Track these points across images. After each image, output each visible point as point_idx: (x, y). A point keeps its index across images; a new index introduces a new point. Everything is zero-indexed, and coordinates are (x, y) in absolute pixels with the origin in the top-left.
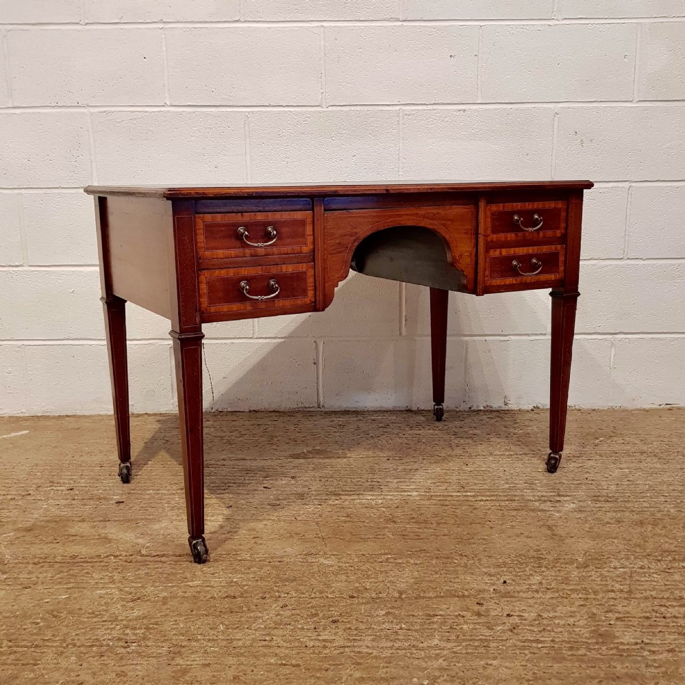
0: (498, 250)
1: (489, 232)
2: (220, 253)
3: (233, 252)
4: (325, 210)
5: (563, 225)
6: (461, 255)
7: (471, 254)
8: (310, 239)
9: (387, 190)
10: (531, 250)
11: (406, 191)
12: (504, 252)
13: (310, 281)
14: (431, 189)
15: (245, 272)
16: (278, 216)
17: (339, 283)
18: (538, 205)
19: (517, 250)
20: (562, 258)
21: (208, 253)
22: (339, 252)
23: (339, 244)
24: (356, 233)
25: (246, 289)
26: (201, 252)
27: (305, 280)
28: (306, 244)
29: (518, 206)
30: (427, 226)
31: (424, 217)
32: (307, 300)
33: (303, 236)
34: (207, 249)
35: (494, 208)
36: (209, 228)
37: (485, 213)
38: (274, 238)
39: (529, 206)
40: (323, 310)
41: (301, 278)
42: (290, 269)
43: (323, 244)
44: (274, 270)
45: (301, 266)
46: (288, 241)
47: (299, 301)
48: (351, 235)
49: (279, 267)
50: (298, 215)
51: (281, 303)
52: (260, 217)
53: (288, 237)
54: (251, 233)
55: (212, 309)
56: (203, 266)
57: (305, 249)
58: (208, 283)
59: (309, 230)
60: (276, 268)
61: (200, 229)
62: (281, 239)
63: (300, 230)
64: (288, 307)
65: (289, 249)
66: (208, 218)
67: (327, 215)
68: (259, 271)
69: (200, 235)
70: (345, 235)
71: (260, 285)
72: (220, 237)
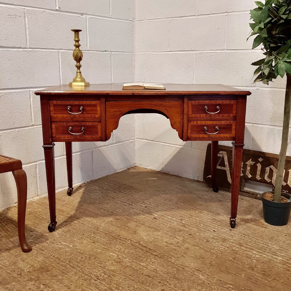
0: (196, 122)
1: (190, 113)
2: (60, 116)
3: (65, 116)
4: (106, 101)
5: (234, 112)
6: (175, 123)
7: (180, 123)
8: (99, 113)
9: (133, 93)
10: (215, 122)
11: (143, 94)
12: (199, 122)
13: (99, 128)
14: (156, 93)
15: (71, 124)
16: (85, 102)
18: (218, 102)
19: (206, 122)
20: (234, 127)
21: (55, 115)
22: (113, 118)
23: (113, 115)
24: (121, 111)
25: (70, 130)
26: (52, 114)
27: (97, 128)
28: (97, 114)
29: (207, 102)
30: (157, 109)
31: (155, 105)
32: (98, 136)
33: (96, 111)
34: (55, 114)
35: (193, 102)
36: (54, 105)
37: (188, 104)
38: (81, 111)
39: (213, 102)
40: (106, 141)
41: (95, 127)
42: (90, 124)
43: (105, 114)
44: (83, 123)
45: (95, 122)
46: (89, 112)
47: (94, 137)
48: (119, 111)
49: (85, 123)
50: (94, 102)
51: (86, 136)
52: (77, 103)
53: (89, 111)
54: (73, 109)
55: (57, 137)
56: (53, 120)
57: (97, 116)
58: (55, 126)
59: (98, 108)
60: (84, 123)
61: (52, 106)
62: (86, 111)
63: (95, 108)
64: (90, 138)
65: (89, 115)
66: (55, 102)
67: (107, 103)
68: (77, 123)
69: (52, 108)
70: (116, 111)
71: (78, 129)
72: (60, 110)
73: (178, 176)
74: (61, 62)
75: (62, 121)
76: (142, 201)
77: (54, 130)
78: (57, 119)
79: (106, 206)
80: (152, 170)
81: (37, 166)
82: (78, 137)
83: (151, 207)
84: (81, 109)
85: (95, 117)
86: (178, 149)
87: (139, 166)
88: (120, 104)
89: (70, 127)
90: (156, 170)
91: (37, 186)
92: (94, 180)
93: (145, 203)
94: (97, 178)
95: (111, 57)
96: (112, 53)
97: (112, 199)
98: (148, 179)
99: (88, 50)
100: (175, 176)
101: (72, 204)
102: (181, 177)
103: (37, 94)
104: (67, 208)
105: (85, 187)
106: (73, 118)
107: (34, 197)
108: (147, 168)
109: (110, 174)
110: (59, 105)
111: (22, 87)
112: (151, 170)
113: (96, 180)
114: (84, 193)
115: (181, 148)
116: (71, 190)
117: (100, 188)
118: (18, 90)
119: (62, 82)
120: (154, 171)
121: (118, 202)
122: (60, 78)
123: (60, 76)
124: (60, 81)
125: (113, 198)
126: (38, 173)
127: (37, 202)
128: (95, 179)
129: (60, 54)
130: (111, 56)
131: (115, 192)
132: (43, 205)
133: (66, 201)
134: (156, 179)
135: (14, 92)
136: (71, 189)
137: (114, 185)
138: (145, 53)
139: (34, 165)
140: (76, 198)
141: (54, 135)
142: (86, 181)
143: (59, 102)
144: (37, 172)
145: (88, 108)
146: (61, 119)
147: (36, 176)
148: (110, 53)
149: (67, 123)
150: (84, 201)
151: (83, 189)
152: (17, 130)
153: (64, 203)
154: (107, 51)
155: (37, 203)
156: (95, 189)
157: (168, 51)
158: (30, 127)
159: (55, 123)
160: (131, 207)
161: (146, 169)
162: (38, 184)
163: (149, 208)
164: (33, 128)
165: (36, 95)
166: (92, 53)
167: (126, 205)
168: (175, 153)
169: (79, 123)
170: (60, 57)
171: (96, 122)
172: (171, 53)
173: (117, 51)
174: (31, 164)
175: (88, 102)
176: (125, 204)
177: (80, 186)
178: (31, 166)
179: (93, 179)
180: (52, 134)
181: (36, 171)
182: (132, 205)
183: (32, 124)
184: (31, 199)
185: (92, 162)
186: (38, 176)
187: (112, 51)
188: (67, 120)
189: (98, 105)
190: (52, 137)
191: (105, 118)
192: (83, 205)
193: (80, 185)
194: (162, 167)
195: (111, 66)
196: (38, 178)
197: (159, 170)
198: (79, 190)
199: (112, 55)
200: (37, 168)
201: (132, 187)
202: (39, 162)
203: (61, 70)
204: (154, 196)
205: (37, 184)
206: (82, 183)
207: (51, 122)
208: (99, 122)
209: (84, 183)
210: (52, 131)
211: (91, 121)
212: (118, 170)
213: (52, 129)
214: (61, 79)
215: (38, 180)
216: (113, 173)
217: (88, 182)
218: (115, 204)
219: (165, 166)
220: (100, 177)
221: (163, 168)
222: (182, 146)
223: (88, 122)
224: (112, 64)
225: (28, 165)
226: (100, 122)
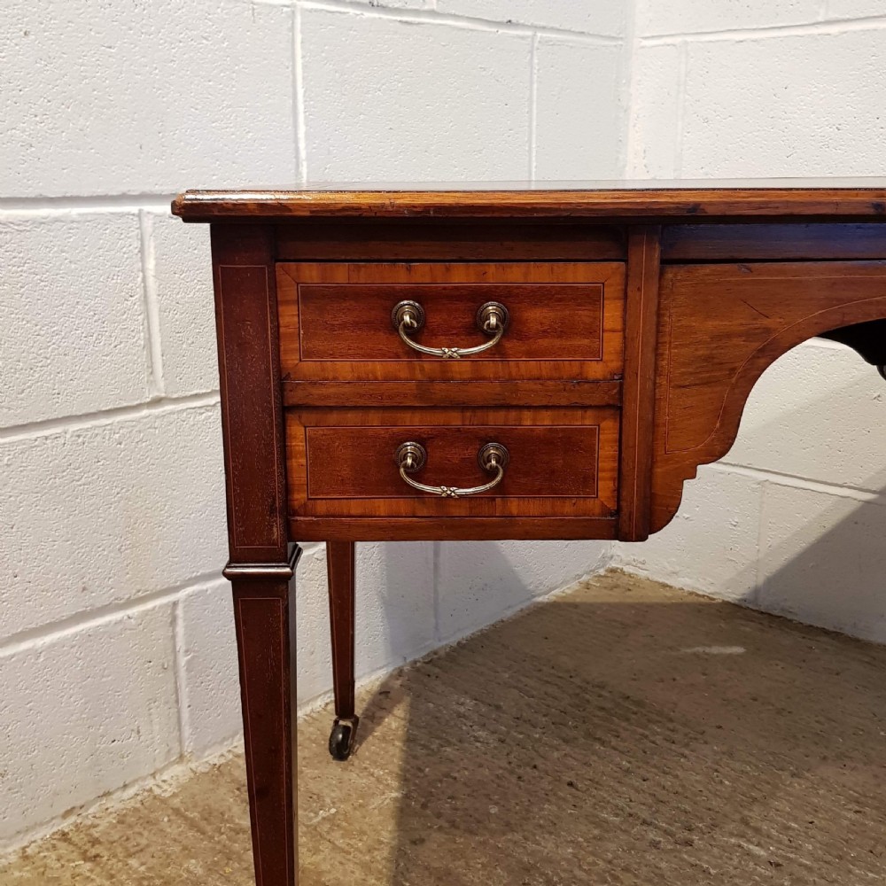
2: (344, 368)
3: (378, 367)
4: (665, 262)
8: (612, 343)
13: (606, 452)
15: (414, 421)
16: (515, 275)
17: (700, 467)
21: (310, 367)
22: (707, 383)
23: (708, 358)
24: (767, 330)
25: (406, 466)
26: (291, 359)
27: (590, 451)
28: (597, 354)
32: (593, 506)
33: (594, 331)
34: (308, 354)
36: (308, 295)
38: (488, 337)
40: (643, 538)
41: (576, 444)
42: (546, 420)
43: (651, 356)
44: (496, 419)
45: (580, 413)
46: (544, 343)
47: (568, 508)
48: (748, 335)
49: (513, 414)
50: (579, 274)
51: (514, 506)
52: (461, 276)
53: (545, 334)
54: (435, 319)
55: (322, 507)
56: (295, 397)
57: (595, 370)
58: (309, 440)
59: (611, 315)
60: (502, 414)
61: (287, 303)
62: (522, 337)
63: (584, 315)
64: (536, 520)
65: (544, 367)
66: (311, 273)
67: (669, 276)
68: (455, 419)
69: (290, 317)
70: (729, 336)
71: (457, 454)
72: (343, 326)
73: (836, 635)
74: (305, 67)
75: (361, 402)
76: (737, 817)
77: (299, 463)
78: (324, 391)
79: (548, 846)
80: (698, 595)
81: (180, 612)
82: (456, 512)
83: (809, 869)
84: (493, 320)
85: (581, 380)
86: (847, 509)
87: (627, 569)
88: (765, 282)
89: (410, 446)
90: (719, 598)
91: (179, 712)
92: (442, 653)
93: (757, 830)
94: (453, 641)
95: (532, 58)
96: (539, 34)
97: (565, 792)
98: (700, 649)
99: (432, 13)
100: (825, 632)
101: (365, 827)
102: (857, 640)
103: (189, 212)
104: (339, 857)
105: (408, 700)
106: (432, 380)
107: (161, 771)
108: (668, 582)
109: (509, 614)
110: (342, 294)
111: (100, 191)
112: (691, 593)
113: (453, 649)
114: (410, 740)
115: (868, 502)
116: (346, 729)
117: (484, 709)
118: (74, 211)
119: (304, 170)
120: (707, 600)
121: (606, 821)
122: (297, 150)
123: (296, 141)
124: (298, 165)
125: (571, 784)
126: (184, 648)
127: (176, 802)
128: (444, 643)
129: (298, 20)
130: (531, 52)
131: (566, 741)
132: (209, 829)
133: (328, 801)
134: (738, 650)
135: (56, 220)
136: (350, 725)
137: (550, 689)
138: (689, 39)
139: (161, 607)
140: (379, 780)
141: (299, 497)
142: (410, 660)
143: (341, 274)
144: (181, 643)
145: (536, 316)
146: (347, 389)
147: (175, 661)
148: (529, 33)
149: (387, 415)
150: (424, 806)
151: (400, 711)
152: (74, 427)
153: (317, 814)
154: (518, 25)
155: (177, 811)
156: (460, 715)
157: (820, 19)
158: (145, 412)
159: (305, 416)
160: (692, 860)
161: (665, 586)
162: (185, 702)
163: (795, 868)
164: (157, 417)
165: (186, 220)
166: (450, 26)
167: (655, 845)
168: (830, 523)
169: (468, 414)
170: (299, 38)
171: (585, 408)
172: (834, 29)
173: (557, 26)
174: (149, 605)
175: (539, 275)
176: (652, 835)
177: (381, 693)
178: (146, 613)
179: (437, 645)
180: (287, 490)
181: (174, 637)
182: (689, 843)
183: (155, 394)
184: (150, 783)
185: (436, 566)
186: (183, 660)
187: (535, 28)
188: (390, 397)
189: (609, 291)
190: (288, 511)
191: (649, 385)
192: (423, 834)
193: (384, 685)
194: (751, 584)
195: (530, 99)
196: (183, 673)
197: (732, 595)
198: (379, 721)
199: (536, 45)
200: (180, 623)
201: (639, 703)
202: (190, 590)
203: (301, 107)
204: (785, 775)
205: (177, 701)
206: (390, 669)
207: (286, 410)
208: (608, 406)
209: (400, 673)
210: (286, 472)
211: (554, 401)
212: (539, 595)
213: (285, 455)
214: (303, 154)
215: (183, 681)
216: (518, 608)
217: (415, 662)
218: (596, 832)
219: (770, 581)
220: (467, 633)
221: (756, 591)
222: (874, 492)
223: (529, 408)
224: (535, 92)
225: (130, 612)
226: (616, 408)
